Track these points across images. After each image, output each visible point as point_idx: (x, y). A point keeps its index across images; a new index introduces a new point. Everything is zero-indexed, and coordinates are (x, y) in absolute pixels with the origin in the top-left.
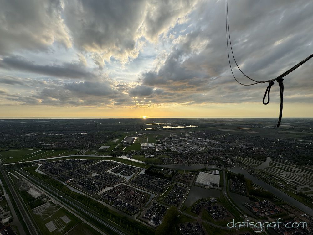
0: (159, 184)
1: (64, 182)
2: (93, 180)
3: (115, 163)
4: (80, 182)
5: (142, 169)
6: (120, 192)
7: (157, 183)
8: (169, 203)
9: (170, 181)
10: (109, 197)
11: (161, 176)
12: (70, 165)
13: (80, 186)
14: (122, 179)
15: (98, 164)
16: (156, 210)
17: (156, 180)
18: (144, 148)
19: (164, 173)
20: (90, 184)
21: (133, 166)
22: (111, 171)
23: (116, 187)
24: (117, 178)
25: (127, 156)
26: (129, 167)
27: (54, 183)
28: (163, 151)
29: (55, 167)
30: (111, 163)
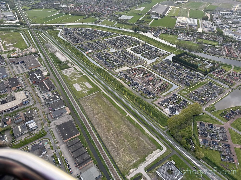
0: (187, 76)
1: (84, 52)
2: (111, 56)
3: (136, 41)
4: (98, 55)
5: (170, 55)
6: (138, 74)
7: (185, 75)
8: (193, 99)
9: (205, 76)
10: (126, 77)
11: (195, 67)
12: (88, 35)
13: (99, 59)
14: (142, 62)
15: (117, 39)
16: (175, 102)
17: (184, 72)
19: (198, 65)
20: (108, 59)
21: (158, 48)
22: (131, 50)
23: (134, 69)
24: (136, 59)
25: (153, 33)
26: (153, 49)
27: (75, 51)
28: (210, 34)
29: (74, 34)
30: (132, 40)
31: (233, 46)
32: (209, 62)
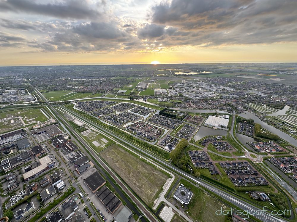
0: (172, 123)
1: (96, 117)
2: (118, 117)
3: (133, 105)
4: (108, 117)
5: (157, 111)
6: (140, 126)
7: (170, 122)
8: (180, 137)
9: (181, 121)
10: (132, 129)
11: (174, 117)
12: (97, 105)
13: (109, 120)
14: (141, 118)
15: (119, 105)
16: (170, 141)
17: (169, 120)
18: (158, 93)
19: (176, 115)
20: (116, 119)
21: (148, 108)
22: (131, 111)
23: (136, 123)
24: (136, 116)
25: (143, 99)
26: (146, 109)
27: (90, 117)
28: (176, 97)
29: (86, 106)
30: (130, 105)
31: (191, 102)
32: (181, 112)
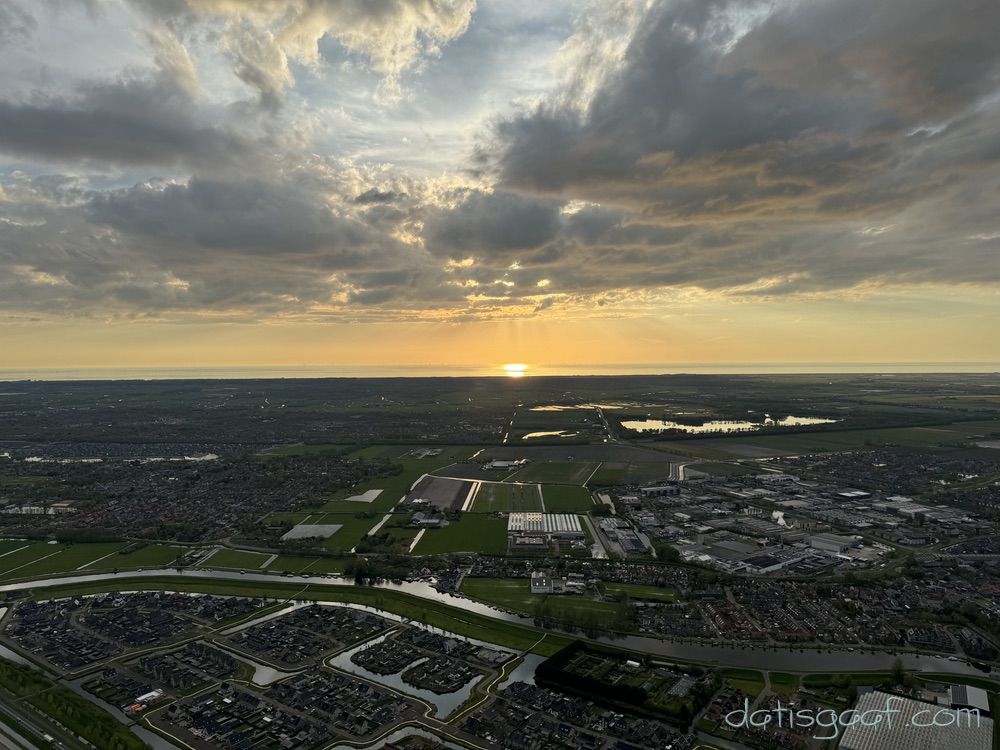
1: (118, 705)
2: (261, 706)
3: (371, 618)
4: (195, 710)
9: (685, 731)
11: (631, 699)
12: (141, 623)
13: (197, 732)
14: (414, 709)
15: (284, 622)
17: (602, 727)
18: (526, 540)
19: (645, 687)
20: (246, 722)
21: (466, 636)
22: (354, 660)
24: (384, 698)
25: (435, 581)
26: (450, 646)
27: (70, 710)
28: (636, 562)
29: (67, 625)
30: (351, 620)
31: (732, 601)
32: (676, 670)
